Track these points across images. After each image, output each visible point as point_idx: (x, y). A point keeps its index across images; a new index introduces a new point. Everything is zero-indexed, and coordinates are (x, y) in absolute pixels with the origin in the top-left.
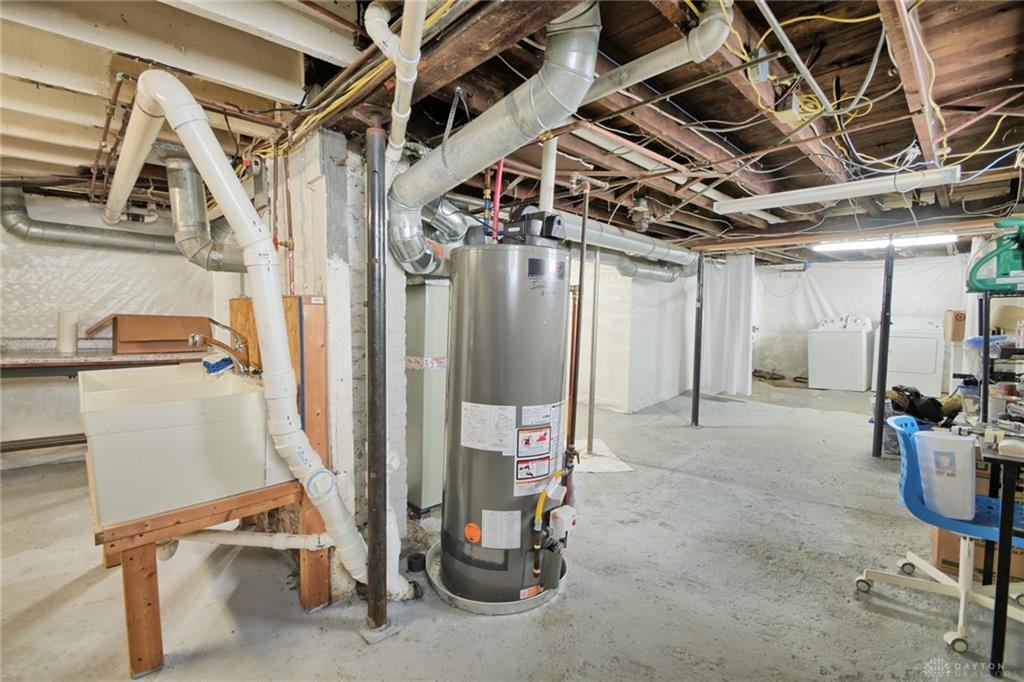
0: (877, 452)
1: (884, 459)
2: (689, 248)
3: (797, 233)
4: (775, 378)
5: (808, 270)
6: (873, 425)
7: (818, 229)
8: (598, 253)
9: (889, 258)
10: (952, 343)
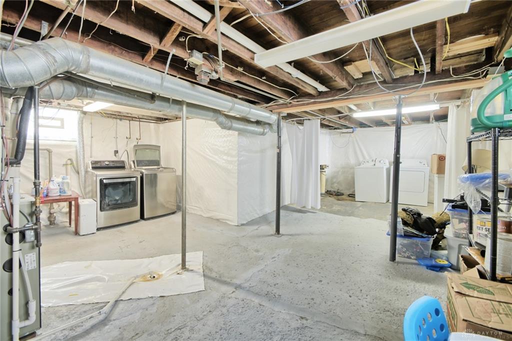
0: (393, 258)
1: (398, 263)
2: (272, 111)
3: (336, 98)
4: (338, 194)
5: (354, 132)
6: (390, 237)
7: (350, 94)
8: (185, 107)
9: (398, 124)
10: (437, 175)
